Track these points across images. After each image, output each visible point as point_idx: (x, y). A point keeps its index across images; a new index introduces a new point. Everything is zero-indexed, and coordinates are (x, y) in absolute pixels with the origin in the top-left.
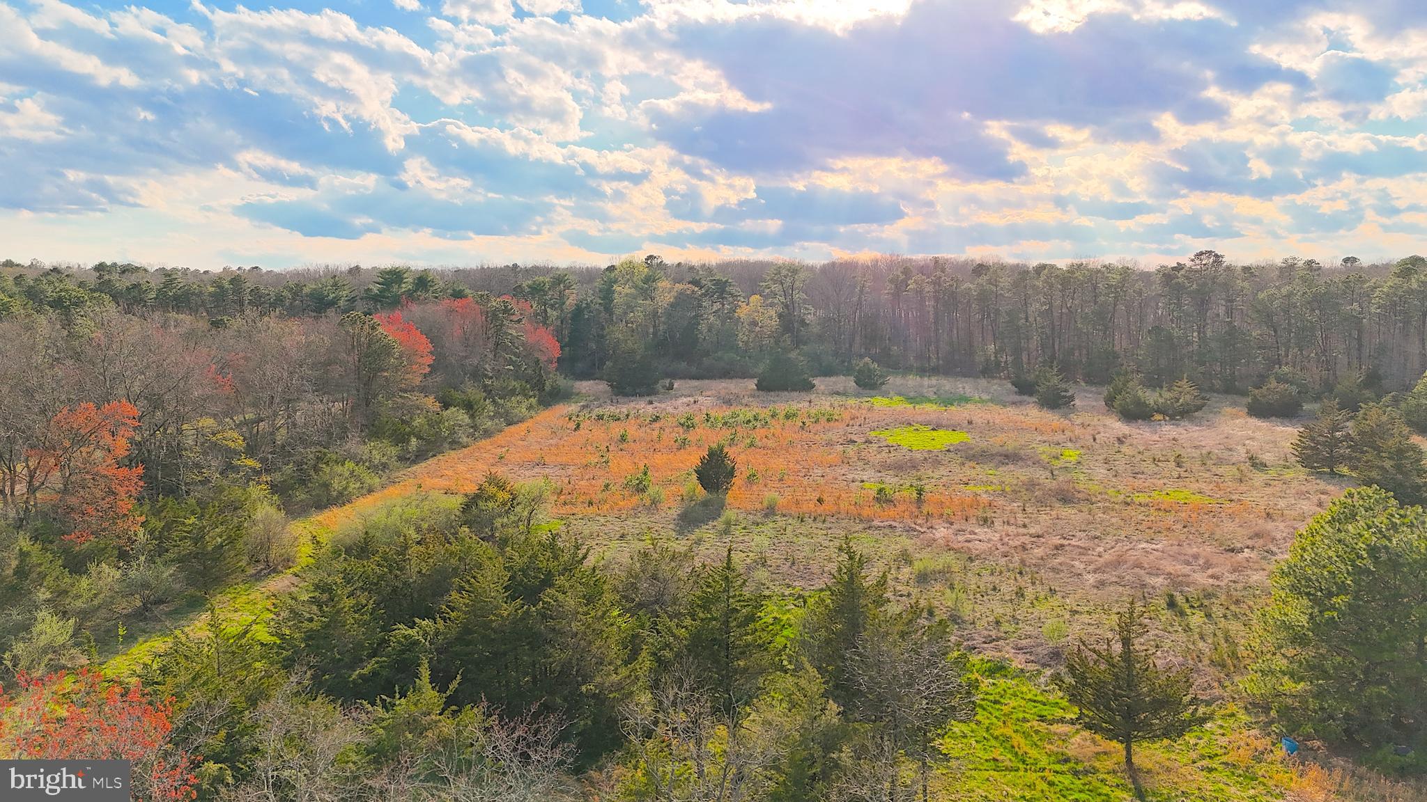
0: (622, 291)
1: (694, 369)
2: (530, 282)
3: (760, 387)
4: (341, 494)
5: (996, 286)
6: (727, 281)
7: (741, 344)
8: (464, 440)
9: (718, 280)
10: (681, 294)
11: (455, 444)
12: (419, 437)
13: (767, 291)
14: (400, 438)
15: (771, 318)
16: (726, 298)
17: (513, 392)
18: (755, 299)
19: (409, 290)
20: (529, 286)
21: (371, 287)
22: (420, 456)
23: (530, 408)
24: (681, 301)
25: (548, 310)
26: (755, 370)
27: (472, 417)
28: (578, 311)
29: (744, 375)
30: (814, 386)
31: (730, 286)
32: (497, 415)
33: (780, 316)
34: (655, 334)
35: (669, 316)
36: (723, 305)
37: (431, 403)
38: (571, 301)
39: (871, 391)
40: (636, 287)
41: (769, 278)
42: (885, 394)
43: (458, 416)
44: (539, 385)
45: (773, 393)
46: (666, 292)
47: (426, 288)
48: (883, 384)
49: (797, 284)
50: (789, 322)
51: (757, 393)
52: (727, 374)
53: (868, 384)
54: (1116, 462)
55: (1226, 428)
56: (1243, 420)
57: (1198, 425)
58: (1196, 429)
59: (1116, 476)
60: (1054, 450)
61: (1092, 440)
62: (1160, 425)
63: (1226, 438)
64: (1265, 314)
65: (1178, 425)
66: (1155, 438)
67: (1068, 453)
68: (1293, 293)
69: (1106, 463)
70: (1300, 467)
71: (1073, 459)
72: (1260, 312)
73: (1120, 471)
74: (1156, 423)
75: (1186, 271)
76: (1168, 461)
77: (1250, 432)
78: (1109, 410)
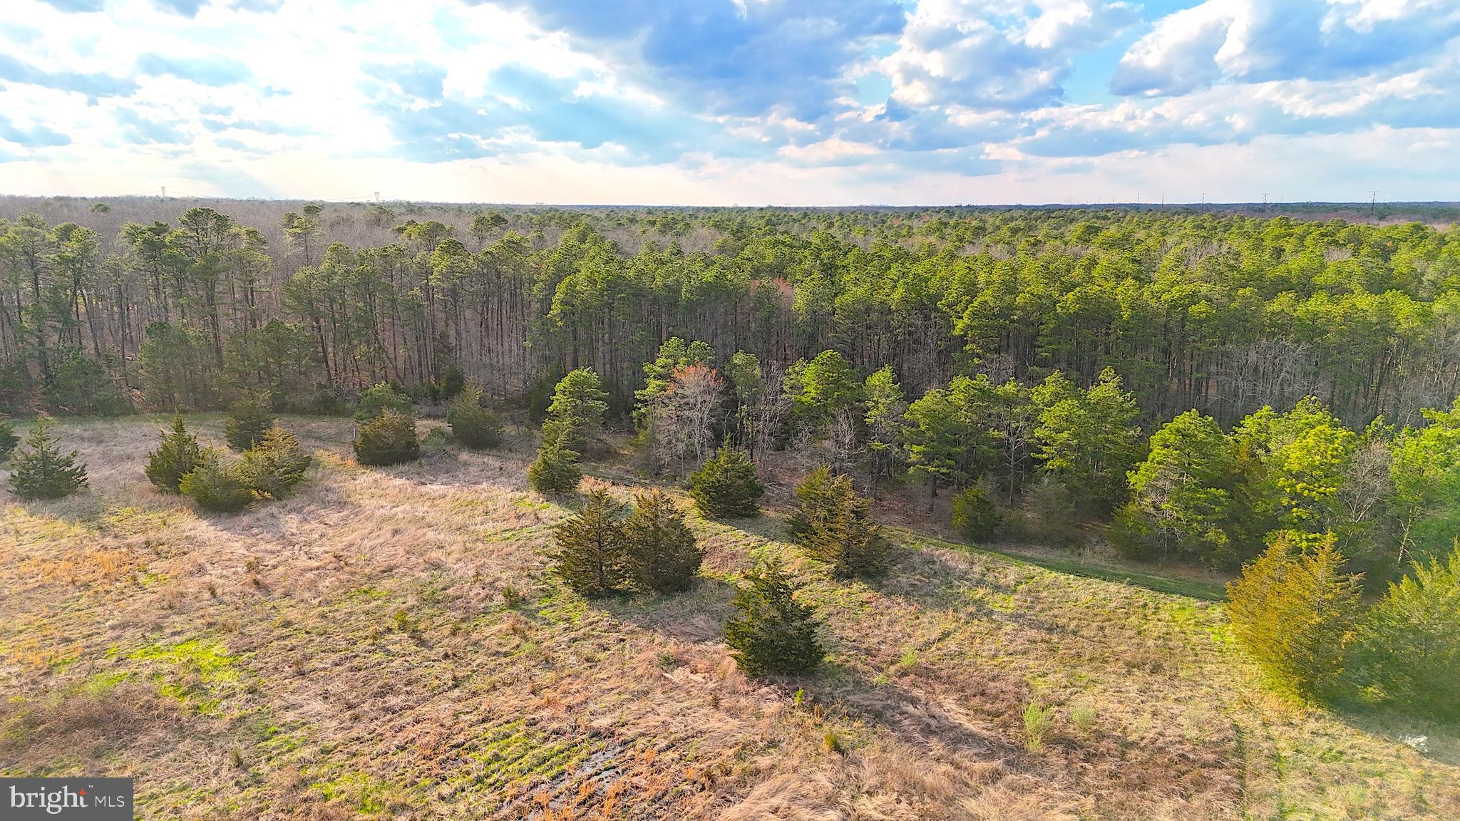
54: (315, 663)
55: (368, 503)
56: (369, 477)
57: (325, 504)
58: (334, 517)
59: (356, 718)
60: (171, 657)
61: (207, 595)
62: (273, 516)
63: (396, 532)
64: (306, 303)
65: (299, 511)
66: (303, 562)
67: (206, 661)
68: (334, 273)
69: (302, 674)
70: (568, 591)
71: (228, 678)
72: (299, 299)
73: (351, 697)
74: (263, 512)
75: (177, 236)
76: (389, 630)
77: (407, 507)
78: (161, 492)
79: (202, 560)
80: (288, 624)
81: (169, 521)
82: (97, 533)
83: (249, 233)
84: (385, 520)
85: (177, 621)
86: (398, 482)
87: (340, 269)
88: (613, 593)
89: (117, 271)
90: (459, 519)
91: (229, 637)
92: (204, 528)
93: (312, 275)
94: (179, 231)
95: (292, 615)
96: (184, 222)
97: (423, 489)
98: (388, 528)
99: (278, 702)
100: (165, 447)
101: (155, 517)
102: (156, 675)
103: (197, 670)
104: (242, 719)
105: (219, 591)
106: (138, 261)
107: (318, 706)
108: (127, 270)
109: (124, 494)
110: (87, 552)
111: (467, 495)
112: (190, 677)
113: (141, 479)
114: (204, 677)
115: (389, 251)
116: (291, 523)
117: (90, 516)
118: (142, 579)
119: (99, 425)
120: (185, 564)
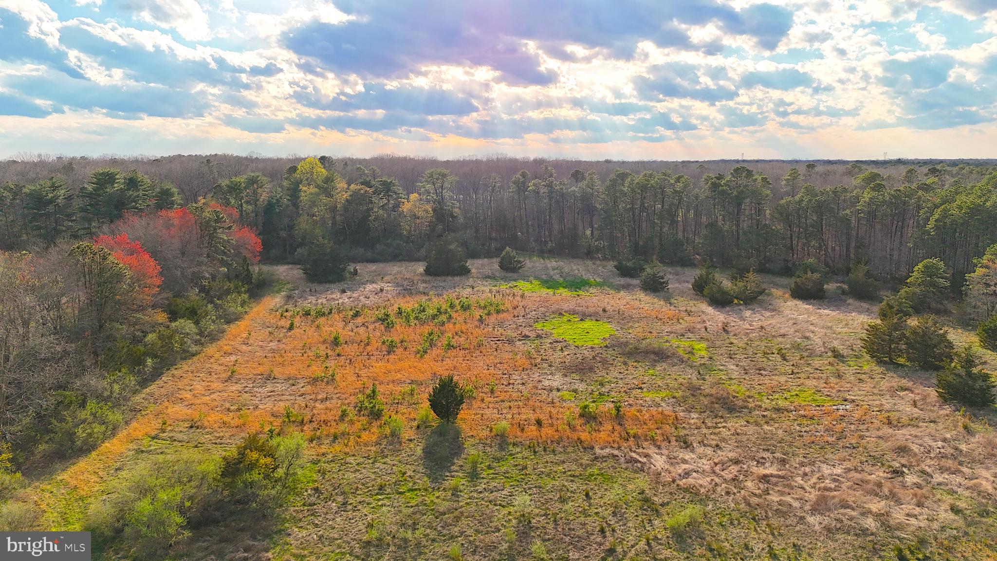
0: (307, 191)
1: (369, 255)
2: (228, 182)
3: (428, 272)
4: (85, 442)
5: (593, 189)
6: (391, 182)
7: (405, 233)
8: (194, 348)
9: (385, 181)
10: (355, 193)
11: (187, 355)
12: (154, 356)
13: (422, 189)
14: (136, 361)
15: (427, 211)
16: (391, 196)
17: (228, 292)
18: (414, 196)
19: (121, 189)
20: (228, 186)
21: (86, 186)
22: (156, 374)
23: (243, 303)
24: (356, 199)
25: (244, 205)
26: (419, 254)
27: (197, 323)
28: (270, 207)
29: (411, 258)
30: (469, 271)
31: (394, 186)
32: (219, 317)
33: (434, 210)
34: (334, 224)
35: (346, 209)
36: (389, 201)
37: (161, 317)
38: (264, 197)
39: (513, 274)
40: (318, 187)
41: (423, 180)
42: (525, 278)
43: (187, 325)
44: (247, 278)
45: (439, 278)
46: (343, 190)
47: (137, 187)
48: (521, 267)
49: (446, 185)
50: (441, 215)
51: (427, 278)
52: (396, 257)
53: (510, 269)
54: (737, 356)
55: (787, 312)
56: (792, 303)
57: (766, 309)
58: (768, 314)
59: (746, 373)
60: (685, 343)
61: (704, 330)
62: (740, 310)
63: (795, 324)
64: (785, 215)
65: (753, 310)
66: (748, 326)
67: (696, 347)
68: (802, 200)
69: (731, 358)
70: (868, 357)
71: (703, 353)
72: (781, 214)
73: (747, 368)
74: (736, 308)
75: (727, 181)
76: (773, 353)
77: (806, 316)
78: (696, 295)
79: (705, 319)
80: (732, 343)
81: (697, 305)
82: (669, 305)
83: (763, 179)
84: (791, 319)
85: (691, 335)
86: (807, 306)
87: (806, 199)
88: (892, 362)
89: (697, 197)
90: (830, 324)
91: (707, 343)
92: (710, 310)
93: (790, 201)
94: (728, 178)
95: (735, 341)
96: (731, 173)
97: (819, 311)
98: (791, 322)
99: (718, 363)
100: (701, 276)
101: (692, 303)
102: (678, 347)
103: (693, 349)
104: (704, 364)
105: (708, 330)
106: (708, 193)
107: (734, 367)
108: (702, 197)
109: (682, 293)
110: (663, 310)
111: (841, 316)
112: (690, 349)
113: (690, 290)
114: (695, 351)
115: (838, 189)
116: (748, 313)
117: (668, 299)
118: (681, 321)
119: (679, 269)
120: (699, 319)
